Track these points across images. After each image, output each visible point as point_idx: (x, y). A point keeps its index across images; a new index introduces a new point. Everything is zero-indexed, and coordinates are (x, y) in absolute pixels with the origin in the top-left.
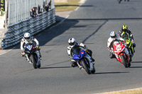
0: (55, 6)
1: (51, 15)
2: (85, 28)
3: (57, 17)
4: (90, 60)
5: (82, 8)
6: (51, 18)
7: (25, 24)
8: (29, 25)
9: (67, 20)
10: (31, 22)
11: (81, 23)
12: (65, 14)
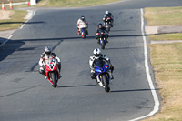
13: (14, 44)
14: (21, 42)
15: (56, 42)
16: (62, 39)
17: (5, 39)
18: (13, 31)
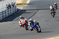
0: (17, 4)
1: (15, 8)
2: (29, 13)
3: (17, 9)
4: (38, 27)
5: (28, 5)
6: (15, 10)
7: (4, 12)
8: (6, 13)
9: (22, 10)
10: (7, 11)
11: (27, 11)
12: (21, 8)
13: (23, 11)
14: (25, 10)
15: (37, 11)
16: (39, 10)
17: (20, 10)
18: (23, 7)
